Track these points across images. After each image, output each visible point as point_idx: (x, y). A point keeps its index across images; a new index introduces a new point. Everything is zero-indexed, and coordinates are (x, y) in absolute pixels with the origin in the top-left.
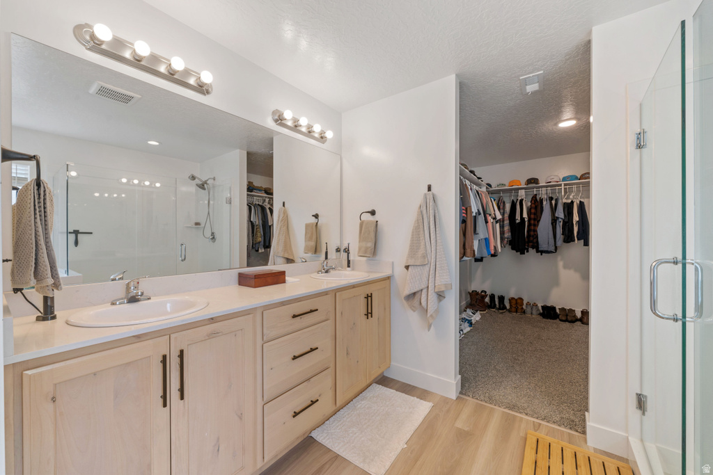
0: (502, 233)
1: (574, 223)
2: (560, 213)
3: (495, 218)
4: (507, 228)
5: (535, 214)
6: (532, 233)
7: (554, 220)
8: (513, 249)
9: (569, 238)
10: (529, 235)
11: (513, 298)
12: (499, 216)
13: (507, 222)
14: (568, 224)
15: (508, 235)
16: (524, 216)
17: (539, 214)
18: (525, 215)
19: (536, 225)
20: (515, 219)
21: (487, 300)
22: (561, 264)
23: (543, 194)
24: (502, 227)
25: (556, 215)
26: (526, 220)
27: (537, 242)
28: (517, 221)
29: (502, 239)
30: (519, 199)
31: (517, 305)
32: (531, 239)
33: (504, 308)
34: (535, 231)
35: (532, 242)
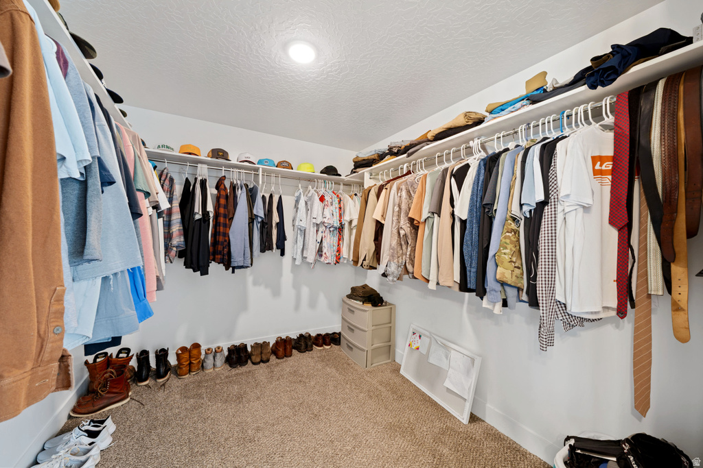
0: (168, 237)
1: (274, 225)
2: (259, 210)
3: (156, 207)
4: (176, 228)
5: (226, 207)
6: (221, 239)
7: (252, 218)
8: (187, 265)
9: (266, 246)
10: (215, 243)
11: (184, 349)
12: (165, 205)
13: (176, 217)
14: (266, 226)
15: (178, 240)
16: (208, 210)
17: (231, 207)
18: (210, 208)
19: (228, 226)
20: (192, 213)
21: (133, 363)
22: (250, 279)
23: (235, 177)
24: (168, 225)
25: (255, 212)
26: (211, 215)
27: (229, 253)
28: (198, 217)
29: (167, 248)
30: (199, 178)
31: (191, 357)
32: (220, 248)
33: (168, 368)
34: (226, 235)
35: (220, 253)
